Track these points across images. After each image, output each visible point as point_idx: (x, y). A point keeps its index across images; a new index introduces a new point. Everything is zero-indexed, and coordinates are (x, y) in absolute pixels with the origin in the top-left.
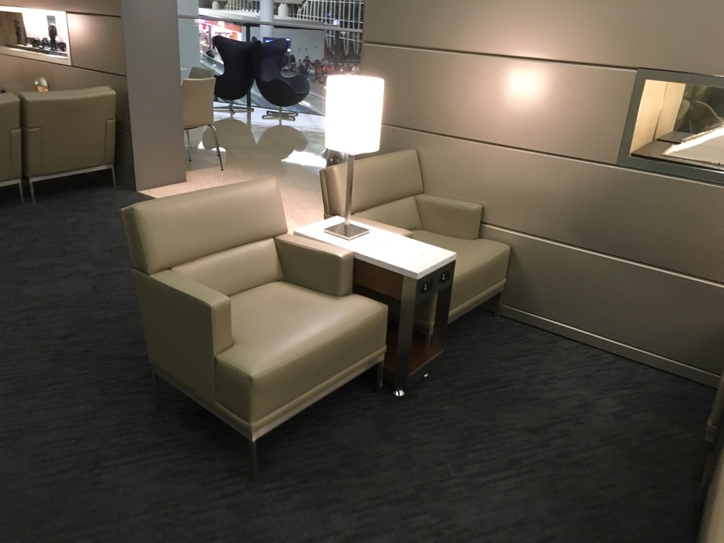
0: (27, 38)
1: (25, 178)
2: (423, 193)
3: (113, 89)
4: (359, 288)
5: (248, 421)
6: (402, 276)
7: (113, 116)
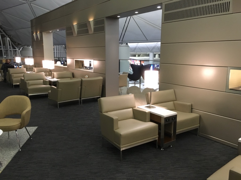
0: (84, 66)
1: (80, 98)
2: (176, 101)
3: (102, 77)
4: (151, 121)
5: (120, 145)
6: (161, 117)
7: (102, 84)
